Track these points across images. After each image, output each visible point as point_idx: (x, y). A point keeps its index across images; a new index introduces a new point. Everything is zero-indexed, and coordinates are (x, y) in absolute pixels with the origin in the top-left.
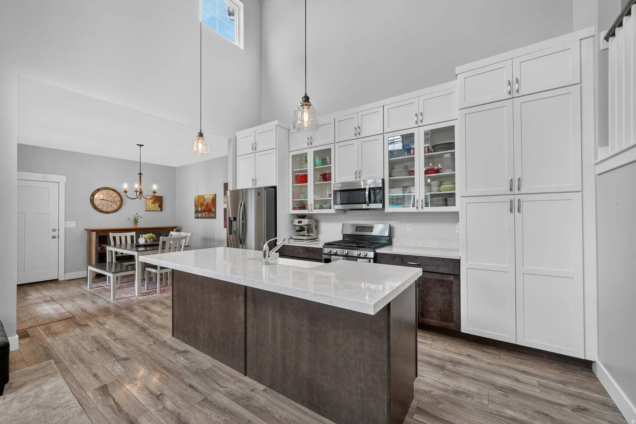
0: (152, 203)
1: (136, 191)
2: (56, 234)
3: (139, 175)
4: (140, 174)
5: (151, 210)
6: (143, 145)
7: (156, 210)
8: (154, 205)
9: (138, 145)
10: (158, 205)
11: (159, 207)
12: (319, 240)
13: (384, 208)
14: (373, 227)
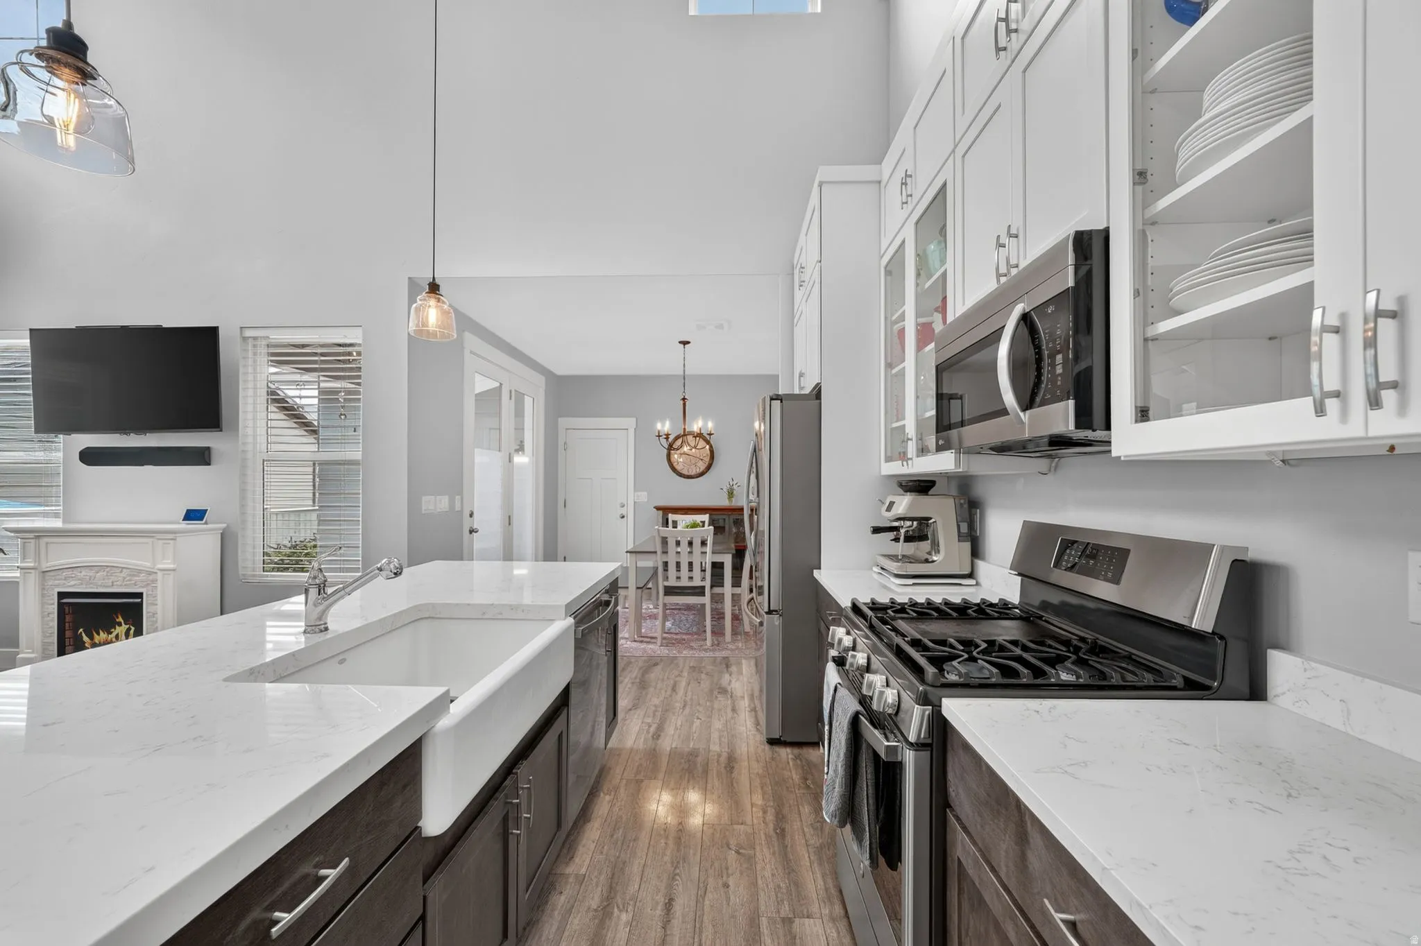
1: (659, 436)
2: (623, 511)
3: (682, 402)
4: (684, 399)
6: (688, 343)
9: (680, 342)
12: (977, 584)
13: (1108, 427)
14: (1128, 551)
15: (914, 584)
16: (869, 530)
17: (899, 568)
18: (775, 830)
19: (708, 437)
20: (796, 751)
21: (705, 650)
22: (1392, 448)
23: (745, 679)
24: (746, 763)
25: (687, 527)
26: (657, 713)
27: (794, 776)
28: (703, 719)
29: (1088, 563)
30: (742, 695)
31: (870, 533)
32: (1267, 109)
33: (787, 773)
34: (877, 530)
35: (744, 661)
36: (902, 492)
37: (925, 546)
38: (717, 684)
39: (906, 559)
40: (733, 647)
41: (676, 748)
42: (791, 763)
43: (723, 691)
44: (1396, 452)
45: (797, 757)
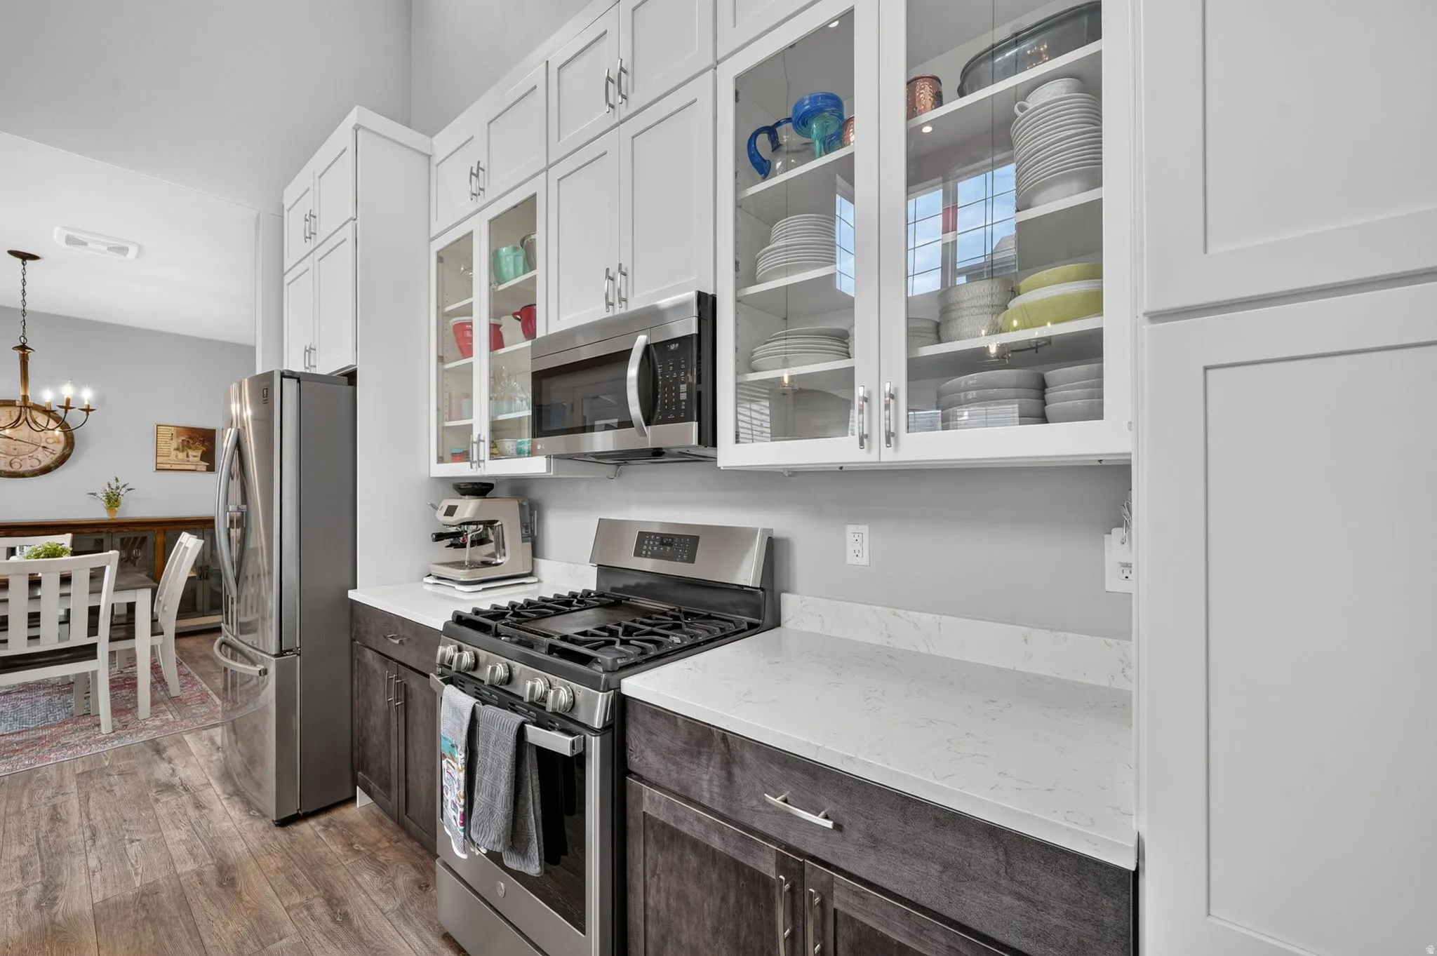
0: (177, 449)
3: (17, 353)
4: (23, 347)
5: (173, 467)
6: (34, 257)
7: (193, 467)
8: (185, 453)
10: (199, 453)
11: (202, 459)
12: (539, 581)
13: (714, 444)
14: (698, 538)
15: (484, 589)
16: (429, 538)
17: (467, 575)
18: (334, 920)
19: (61, 412)
20: (324, 819)
21: (104, 741)
22: (841, 468)
23: (201, 760)
24: (253, 865)
25: (38, 556)
26: (30, 869)
27: (334, 848)
28: (144, 839)
29: (665, 549)
30: (206, 781)
31: (430, 539)
32: (828, 255)
33: (321, 850)
34: (439, 537)
35: (187, 737)
36: (460, 496)
37: (489, 548)
38: (149, 782)
39: (474, 565)
40: (158, 723)
41: (105, 900)
42: (322, 836)
43: (168, 788)
44: (843, 469)
45: (326, 827)
